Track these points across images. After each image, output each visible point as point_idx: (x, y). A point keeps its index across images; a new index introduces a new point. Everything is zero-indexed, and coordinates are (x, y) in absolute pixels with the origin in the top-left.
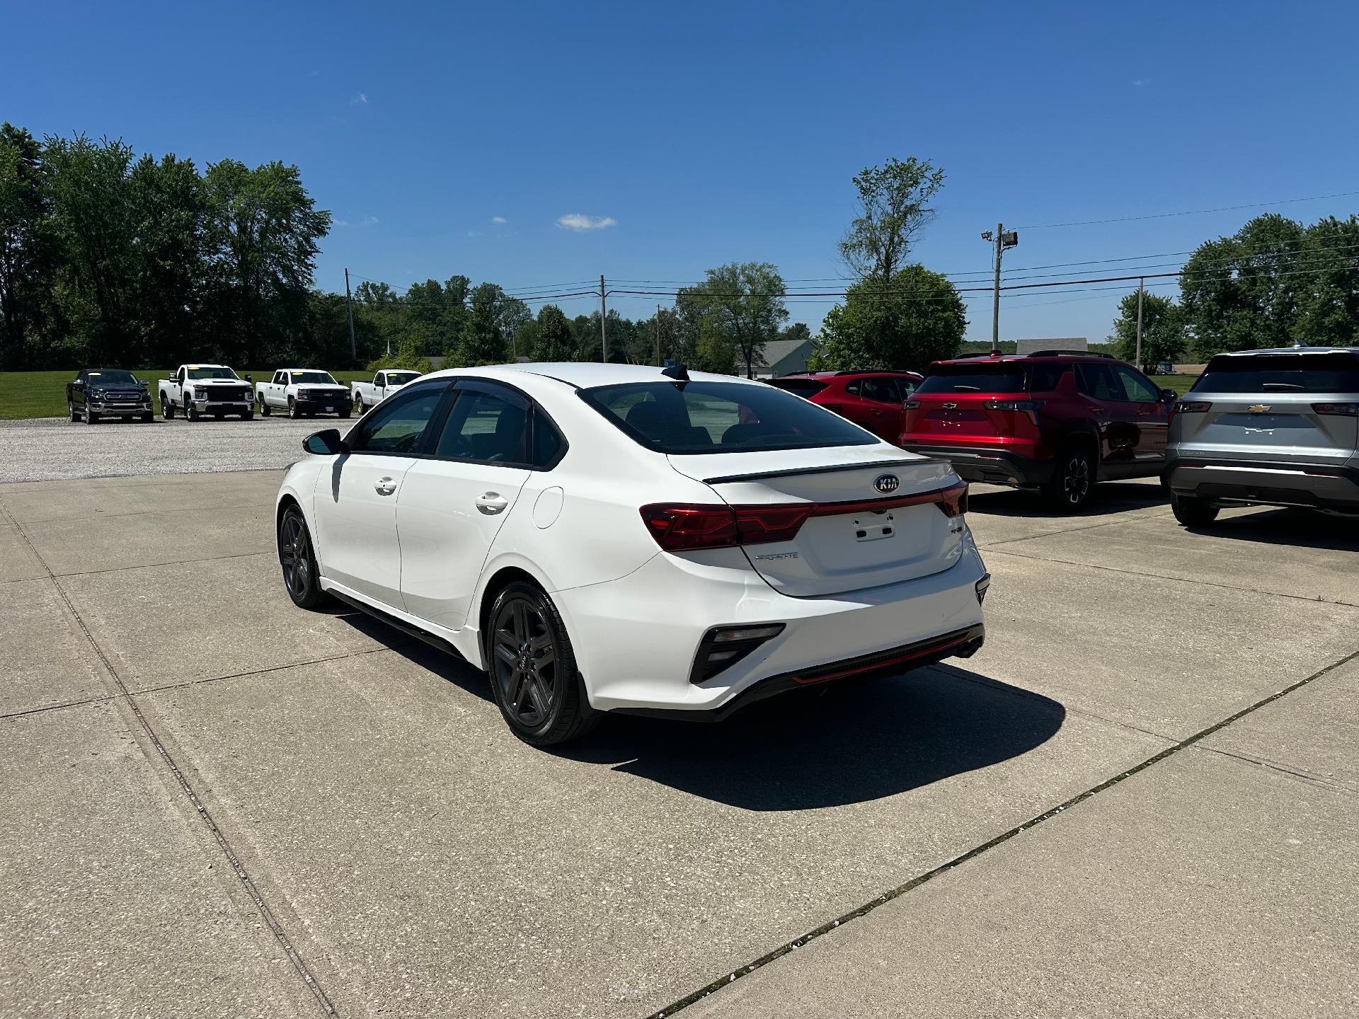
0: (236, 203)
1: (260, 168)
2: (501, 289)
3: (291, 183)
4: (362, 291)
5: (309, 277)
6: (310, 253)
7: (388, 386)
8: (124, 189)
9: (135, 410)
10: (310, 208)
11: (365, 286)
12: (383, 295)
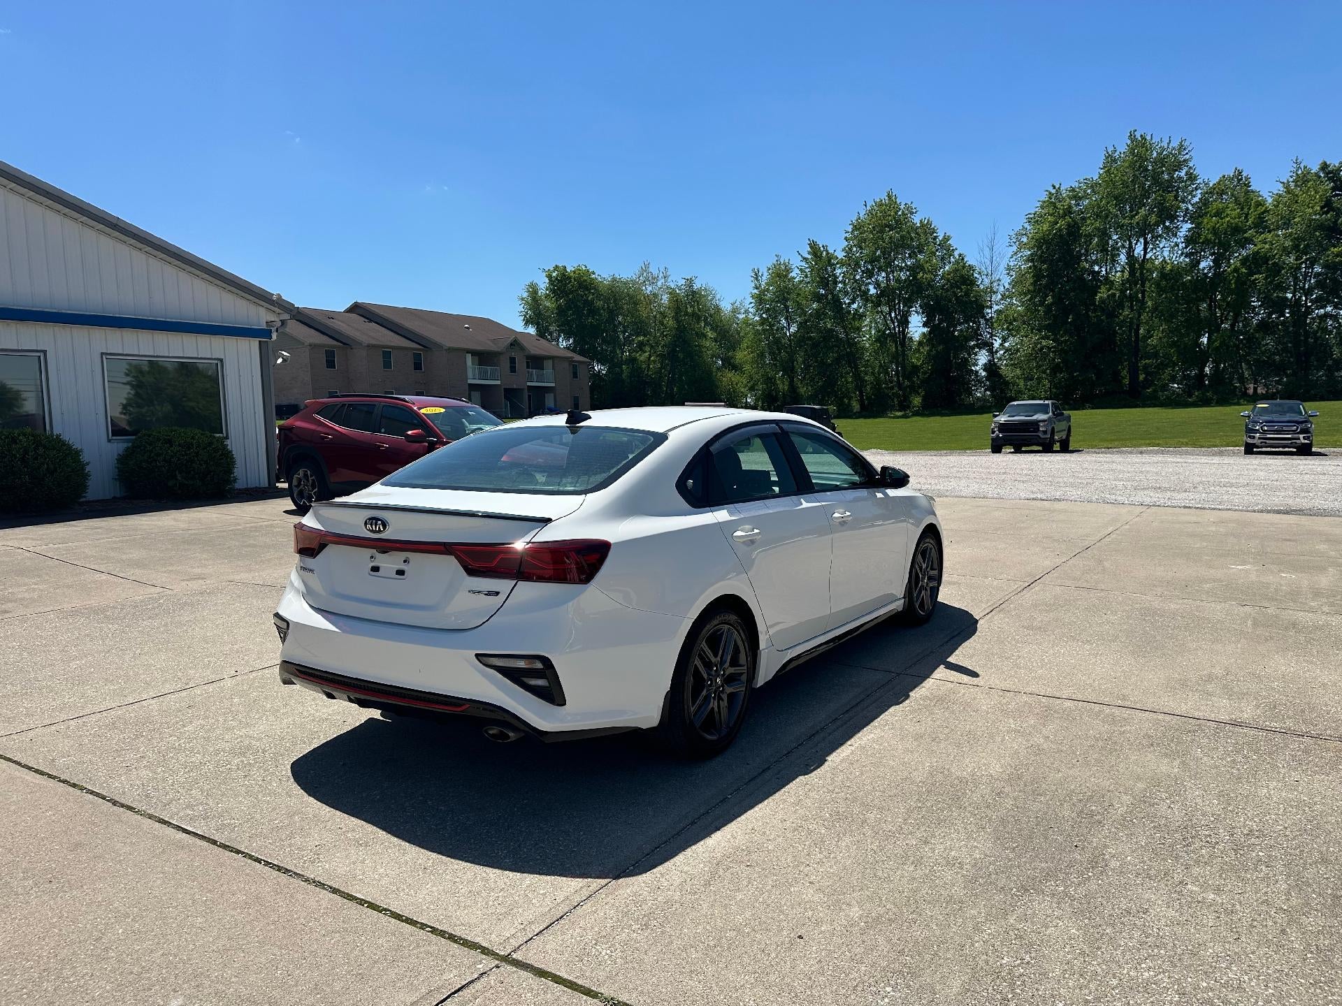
9: (1290, 442)
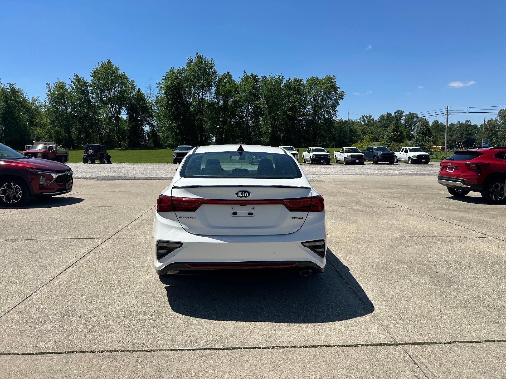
0: (314, 91)
1: (323, 78)
2: (417, 114)
3: (332, 82)
4: (362, 118)
5: (335, 115)
6: (337, 106)
7: (344, 153)
8: (281, 90)
10: (338, 90)
11: (363, 116)
12: (369, 119)
